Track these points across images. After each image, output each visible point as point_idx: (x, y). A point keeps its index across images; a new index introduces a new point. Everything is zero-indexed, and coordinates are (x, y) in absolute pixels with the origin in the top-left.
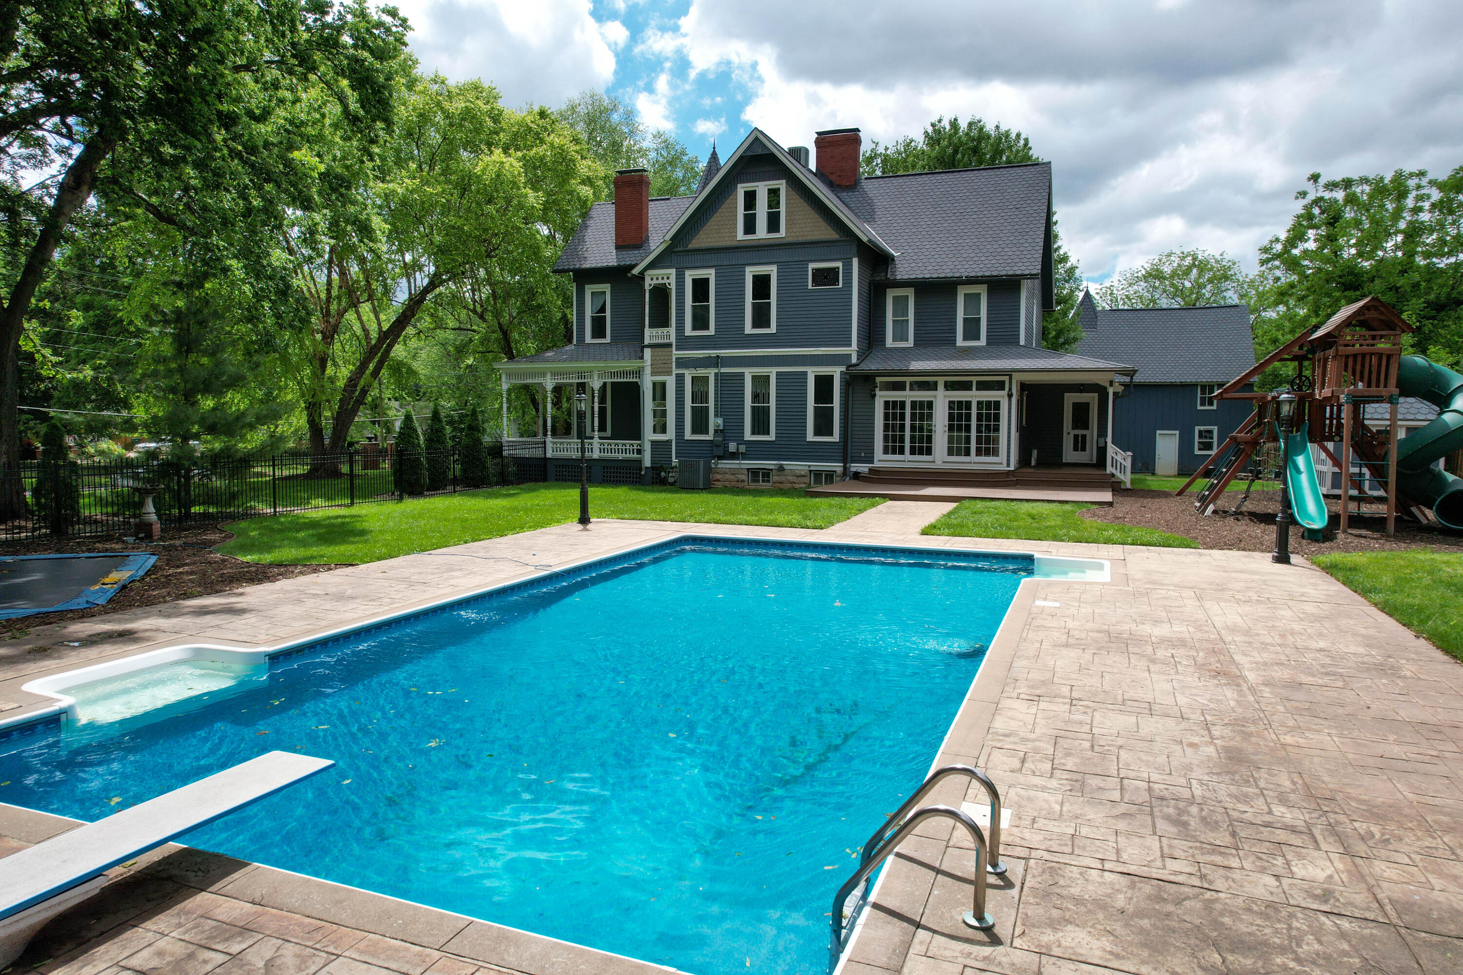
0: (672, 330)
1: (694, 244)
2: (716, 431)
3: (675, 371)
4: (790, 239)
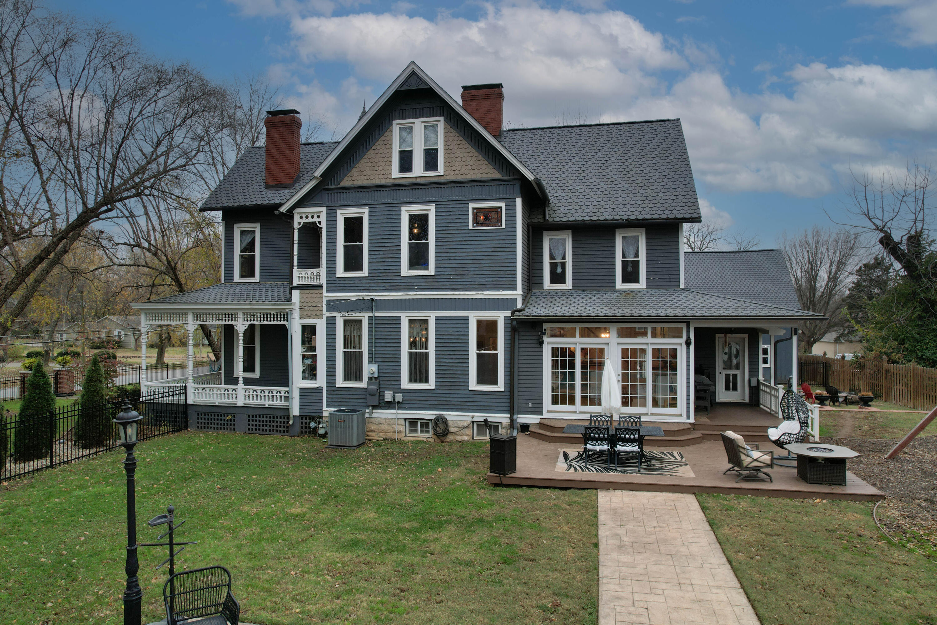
0: (323, 270)
1: (346, 182)
2: (370, 378)
3: (326, 314)
4: (449, 178)
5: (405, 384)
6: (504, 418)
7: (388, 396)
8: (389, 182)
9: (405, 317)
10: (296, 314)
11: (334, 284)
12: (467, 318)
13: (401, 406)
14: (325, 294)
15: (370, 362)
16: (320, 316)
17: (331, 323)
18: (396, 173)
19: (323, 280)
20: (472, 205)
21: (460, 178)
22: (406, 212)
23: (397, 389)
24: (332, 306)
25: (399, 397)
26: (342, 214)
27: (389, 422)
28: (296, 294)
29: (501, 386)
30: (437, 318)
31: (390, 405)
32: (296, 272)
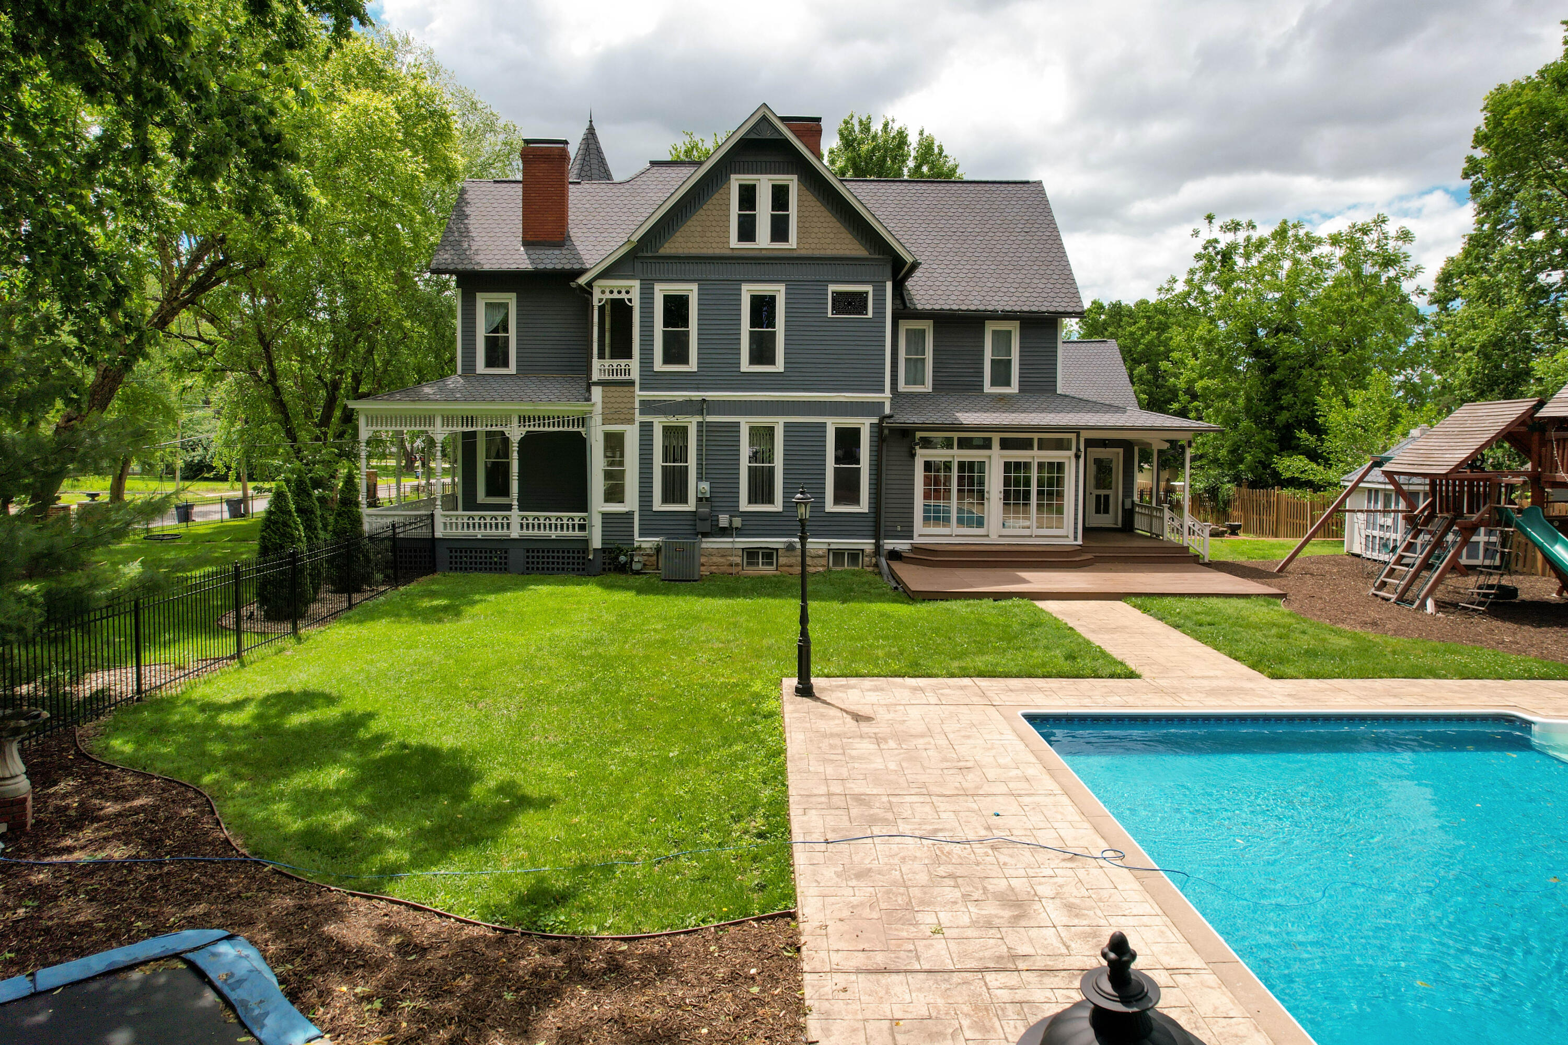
0: (634, 364)
1: (664, 251)
2: (699, 500)
3: (638, 418)
4: (803, 253)
5: (744, 506)
6: (867, 544)
7: (724, 520)
8: (727, 252)
9: (745, 423)
10: (597, 418)
11: (651, 380)
12: (824, 425)
13: (740, 532)
14: (638, 392)
15: (700, 478)
16: (631, 421)
17: (646, 430)
18: (734, 242)
19: (635, 375)
20: (832, 288)
21: (817, 253)
22: (747, 291)
23: (734, 511)
24: (648, 407)
25: (737, 522)
26: (660, 291)
27: (723, 553)
28: (597, 392)
29: (864, 506)
30: (787, 425)
31: (725, 532)
32: (596, 363)
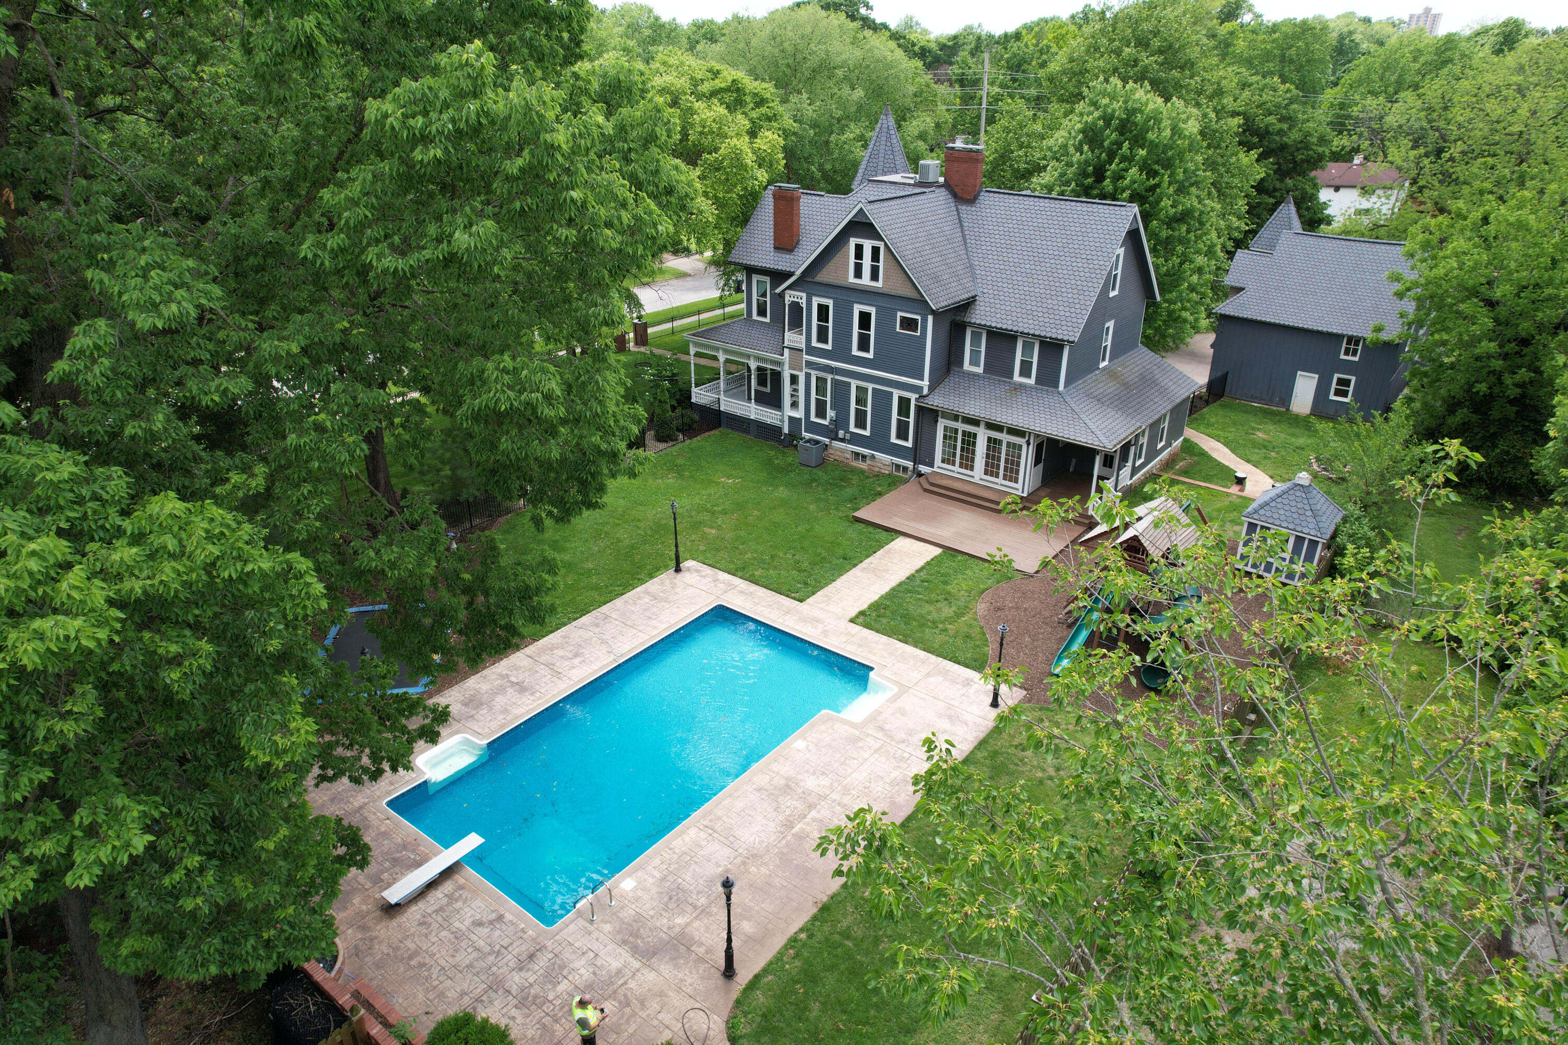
0: (804, 338)
1: (820, 278)
2: (831, 420)
3: (805, 370)
4: (886, 291)
5: (852, 429)
6: (910, 464)
7: (841, 434)
8: (848, 284)
9: (854, 383)
10: (786, 367)
11: (811, 350)
12: (892, 394)
13: (849, 442)
14: (804, 356)
15: (831, 408)
16: (801, 370)
17: (808, 376)
18: (852, 279)
19: (803, 346)
20: (899, 314)
21: (893, 292)
22: (857, 309)
23: (847, 430)
24: (809, 364)
25: (848, 436)
26: (816, 301)
27: (842, 451)
28: (786, 351)
29: (909, 444)
30: (874, 389)
31: (843, 440)
32: (787, 334)
